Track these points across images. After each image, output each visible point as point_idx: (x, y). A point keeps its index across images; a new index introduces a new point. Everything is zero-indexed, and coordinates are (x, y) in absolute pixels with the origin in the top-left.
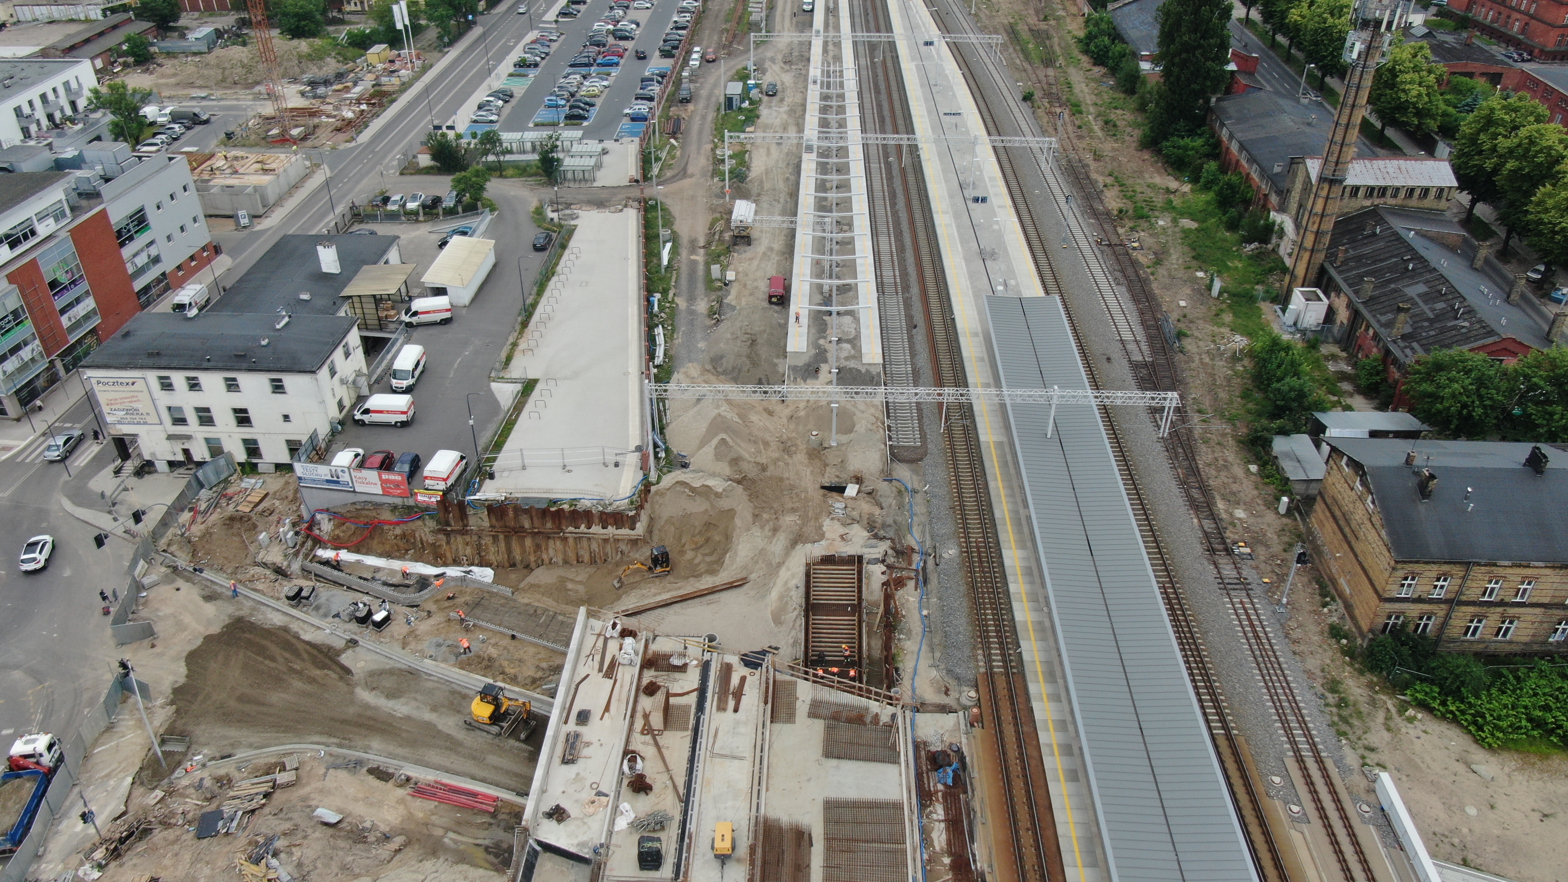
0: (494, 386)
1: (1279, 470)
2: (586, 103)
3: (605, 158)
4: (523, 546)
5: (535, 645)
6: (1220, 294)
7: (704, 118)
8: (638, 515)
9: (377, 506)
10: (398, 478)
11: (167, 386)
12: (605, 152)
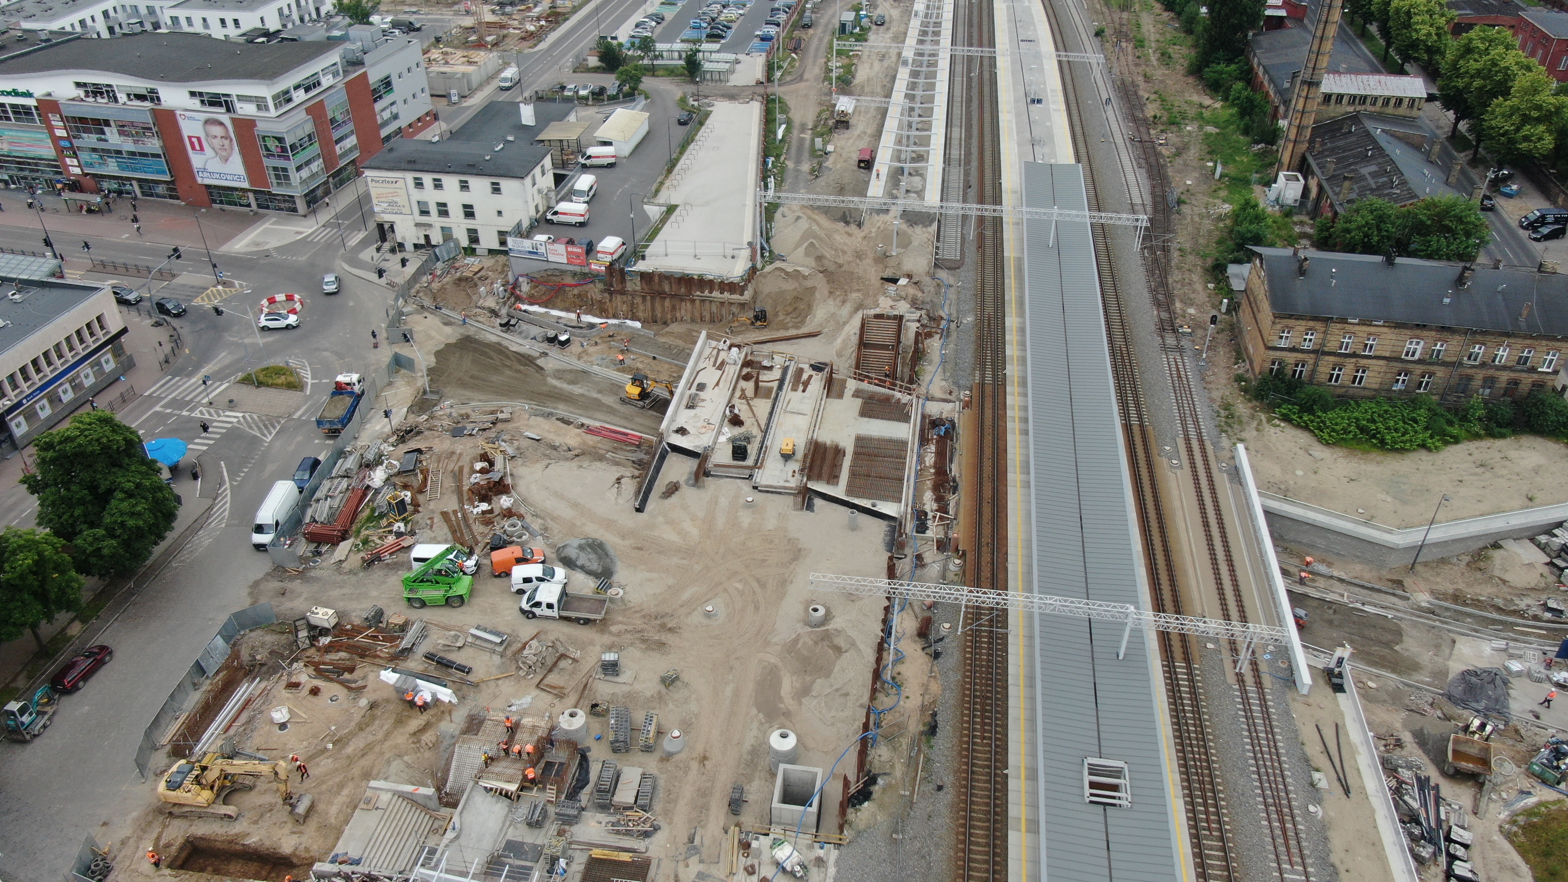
0: (646, 207)
1: (1228, 285)
2: (724, 26)
3: (738, 66)
4: (663, 306)
5: (670, 363)
6: (1221, 176)
7: (821, 39)
8: (746, 285)
9: (563, 272)
10: (579, 250)
11: (419, 184)
12: (738, 62)
